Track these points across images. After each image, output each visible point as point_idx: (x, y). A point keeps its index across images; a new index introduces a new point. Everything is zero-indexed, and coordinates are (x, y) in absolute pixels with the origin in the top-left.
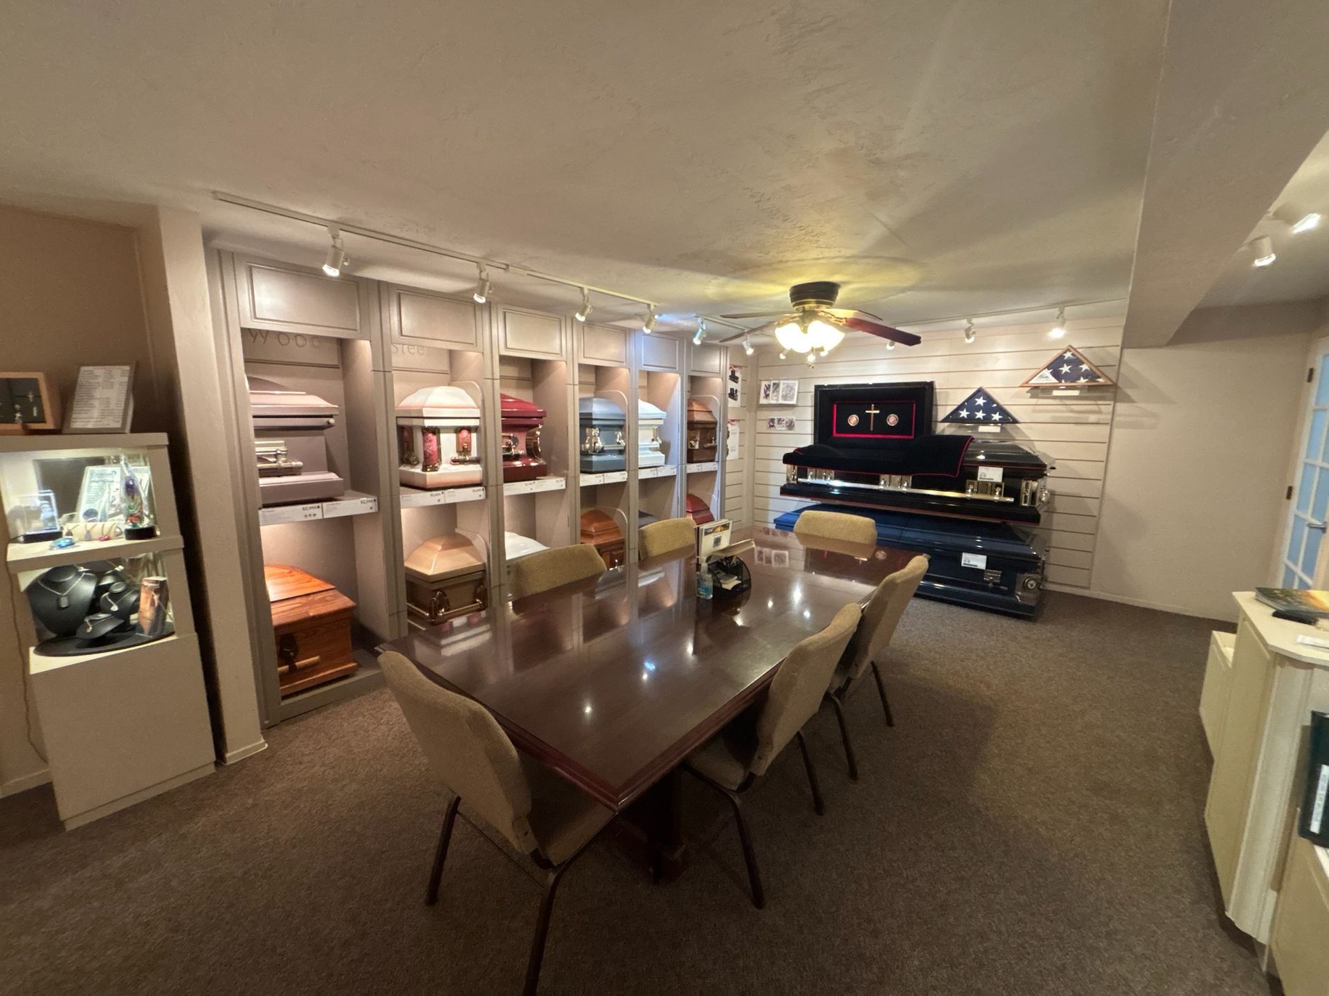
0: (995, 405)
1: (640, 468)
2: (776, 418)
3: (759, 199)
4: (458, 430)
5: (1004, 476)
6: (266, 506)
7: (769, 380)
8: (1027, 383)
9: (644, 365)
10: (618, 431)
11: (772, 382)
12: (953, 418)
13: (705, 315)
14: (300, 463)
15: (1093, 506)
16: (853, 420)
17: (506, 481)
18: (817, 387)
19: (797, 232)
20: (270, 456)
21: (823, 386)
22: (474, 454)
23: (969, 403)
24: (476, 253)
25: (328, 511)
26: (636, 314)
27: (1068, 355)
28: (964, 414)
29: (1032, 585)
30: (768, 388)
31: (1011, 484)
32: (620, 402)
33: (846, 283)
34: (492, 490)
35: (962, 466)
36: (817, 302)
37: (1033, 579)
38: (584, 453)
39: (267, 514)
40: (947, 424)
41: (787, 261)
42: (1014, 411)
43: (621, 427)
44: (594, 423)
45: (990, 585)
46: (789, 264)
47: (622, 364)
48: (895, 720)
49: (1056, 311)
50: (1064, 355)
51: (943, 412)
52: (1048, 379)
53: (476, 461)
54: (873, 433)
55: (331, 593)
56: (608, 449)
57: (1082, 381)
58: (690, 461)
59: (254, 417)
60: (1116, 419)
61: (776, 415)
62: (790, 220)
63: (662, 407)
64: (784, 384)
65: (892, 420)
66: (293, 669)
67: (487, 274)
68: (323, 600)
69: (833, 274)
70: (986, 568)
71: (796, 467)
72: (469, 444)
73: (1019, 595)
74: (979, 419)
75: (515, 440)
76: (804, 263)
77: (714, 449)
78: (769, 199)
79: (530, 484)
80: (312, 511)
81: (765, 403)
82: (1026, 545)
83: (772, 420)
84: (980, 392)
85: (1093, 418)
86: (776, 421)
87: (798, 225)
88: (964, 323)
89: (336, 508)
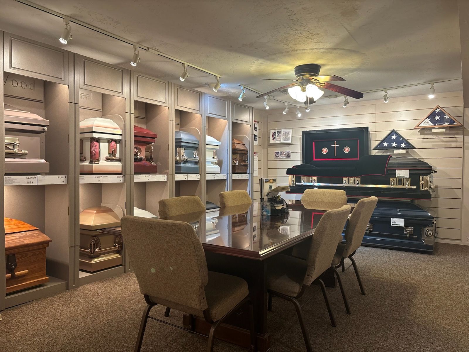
0: (402, 139)
1: (207, 173)
2: (279, 152)
3: (290, 14)
4: (110, 141)
5: (410, 174)
6: (7, 174)
7: (275, 130)
8: (418, 126)
9: (209, 113)
10: (195, 151)
11: (277, 130)
12: (380, 147)
13: (245, 85)
14: (26, 152)
15: (458, 193)
16: (325, 151)
17: (135, 173)
18: (303, 132)
19: (305, 33)
20: (10, 145)
21: (306, 131)
22: (117, 156)
23: (388, 138)
24: (133, 39)
25: (41, 180)
26: (206, 84)
27: (438, 110)
28: (386, 144)
29: (430, 234)
30: (274, 134)
31: (414, 178)
32: (195, 134)
33: (324, 65)
34: (128, 177)
35: (387, 170)
36: (310, 75)
37: (430, 230)
38: (177, 162)
39: (7, 179)
40: (377, 151)
41: (297, 50)
42: (413, 142)
43: (196, 148)
44: (182, 144)
45: (408, 235)
46: (298, 52)
47: (197, 111)
48: (366, 292)
49: (429, 86)
50: (436, 110)
51: (374, 144)
52: (428, 123)
53: (119, 160)
54: (336, 158)
55: (36, 232)
56: (190, 160)
57: (446, 124)
58: (234, 172)
59: (6, 122)
60: (466, 145)
61: (279, 150)
62: (303, 26)
63: (219, 140)
64: (283, 131)
65: (347, 150)
66: (13, 277)
67: (138, 52)
68: (32, 236)
69: (318, 59)
70: (405, 226)
71: (294, 176)
72: (116, 150)
73: (424, 240)
74: (394, 147)
75: (140, 151)
76: (305, 51)
77: (246, 166)
78: (295, 14)
79: (148, 176)
80: (32, 180)
81: (273, 143)
82: (426, 212)
83: (277, 153)
84: (393, 132)
85: (454, 145)
86: (279, 153)
87: (306, 29)
88: (383, 93)
89: (44, 180)
